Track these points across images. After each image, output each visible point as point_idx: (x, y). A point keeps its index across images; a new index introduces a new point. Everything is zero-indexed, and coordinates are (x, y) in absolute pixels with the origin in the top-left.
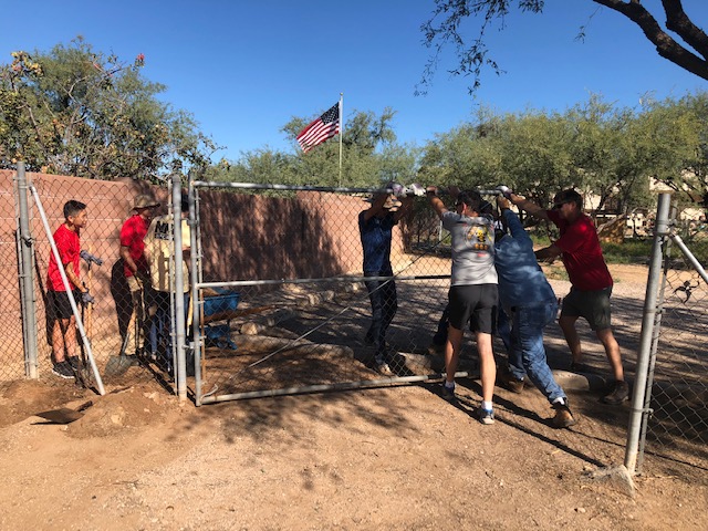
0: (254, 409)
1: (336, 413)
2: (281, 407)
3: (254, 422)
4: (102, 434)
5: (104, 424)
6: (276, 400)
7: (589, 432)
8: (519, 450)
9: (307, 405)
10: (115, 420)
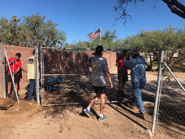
0: (56, 109)
1: (78, 111)
2: (64, 108)
3: (55, 112)
4: (13, 113)
5: (14, 111)
6: (64, 107)
7: (147, 120)
8: (124, 124)
9: (71, 108)
10: (17, 110)
